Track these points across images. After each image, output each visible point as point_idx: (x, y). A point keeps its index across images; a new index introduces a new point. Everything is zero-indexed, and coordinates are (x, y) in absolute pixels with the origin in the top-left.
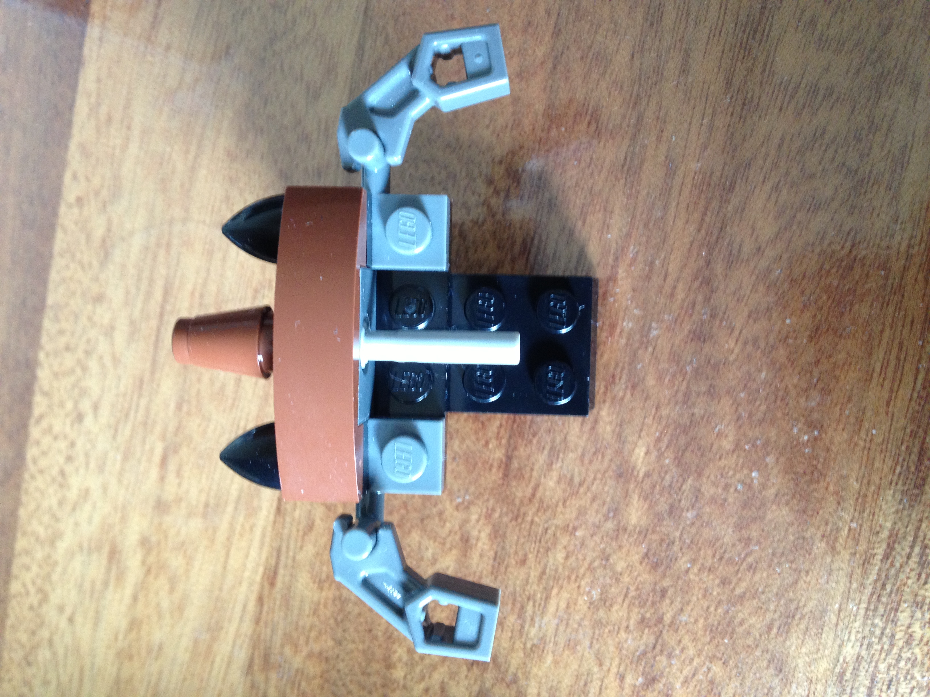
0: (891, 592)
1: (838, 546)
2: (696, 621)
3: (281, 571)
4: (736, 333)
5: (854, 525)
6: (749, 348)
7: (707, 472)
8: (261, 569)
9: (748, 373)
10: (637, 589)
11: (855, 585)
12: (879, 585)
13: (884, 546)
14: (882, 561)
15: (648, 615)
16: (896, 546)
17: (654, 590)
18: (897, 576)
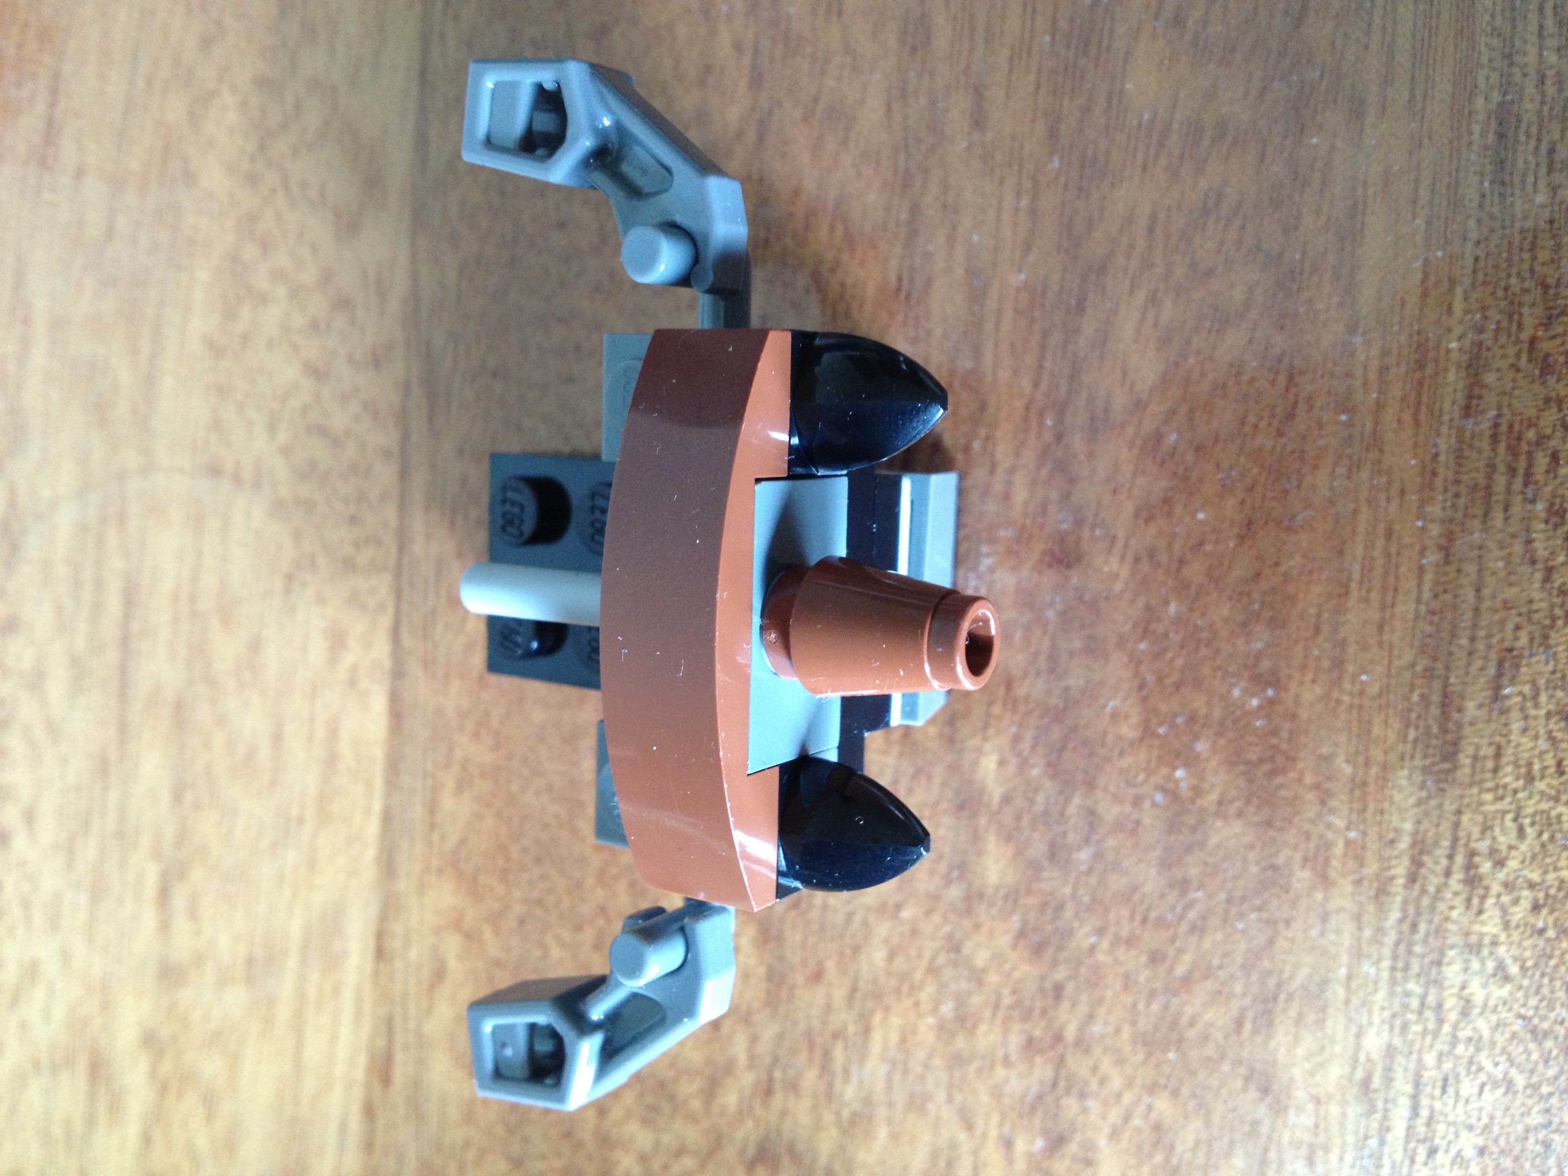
0: (1427, 935)
1: (1333, 874)
2: (1118, 1031)
3: (399, 1057)
4: (1120, 543)
5: (1352, 835)
6: (1145, 567)
7: (1102, 781)
8: (362, 1060)
9: (1148, 608)
10: (1014, 992)
11: (1367, 933)
12: (1406, 927)
13: (1406, 862)
14: (1406, 887)
15: (1037, 1033)
16: (1426, 858)
17: (1042, 990)
18: (1433, 908)
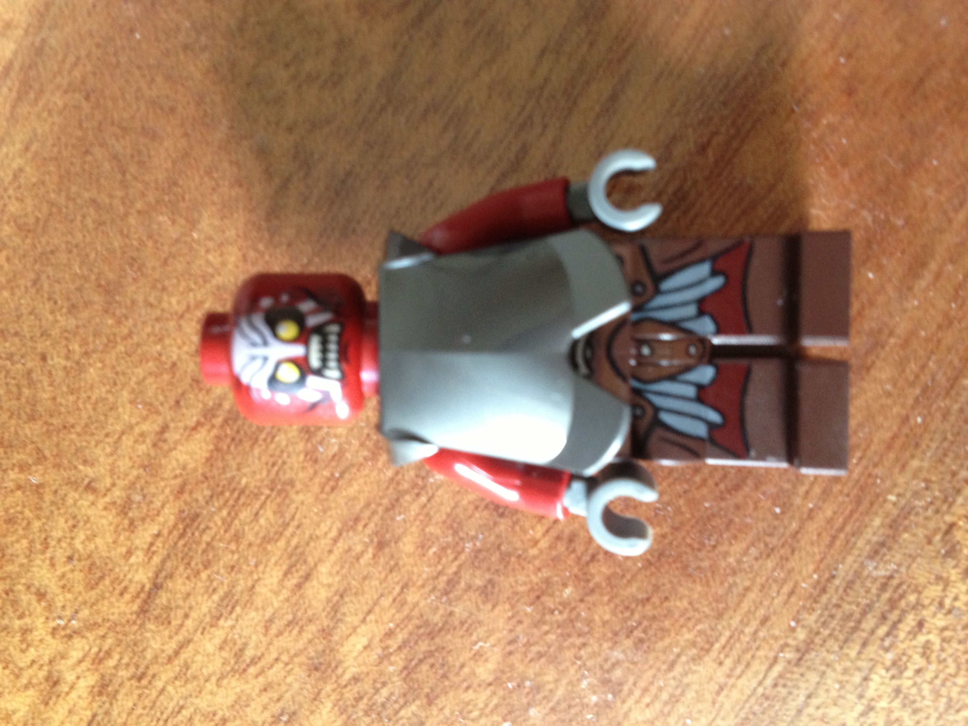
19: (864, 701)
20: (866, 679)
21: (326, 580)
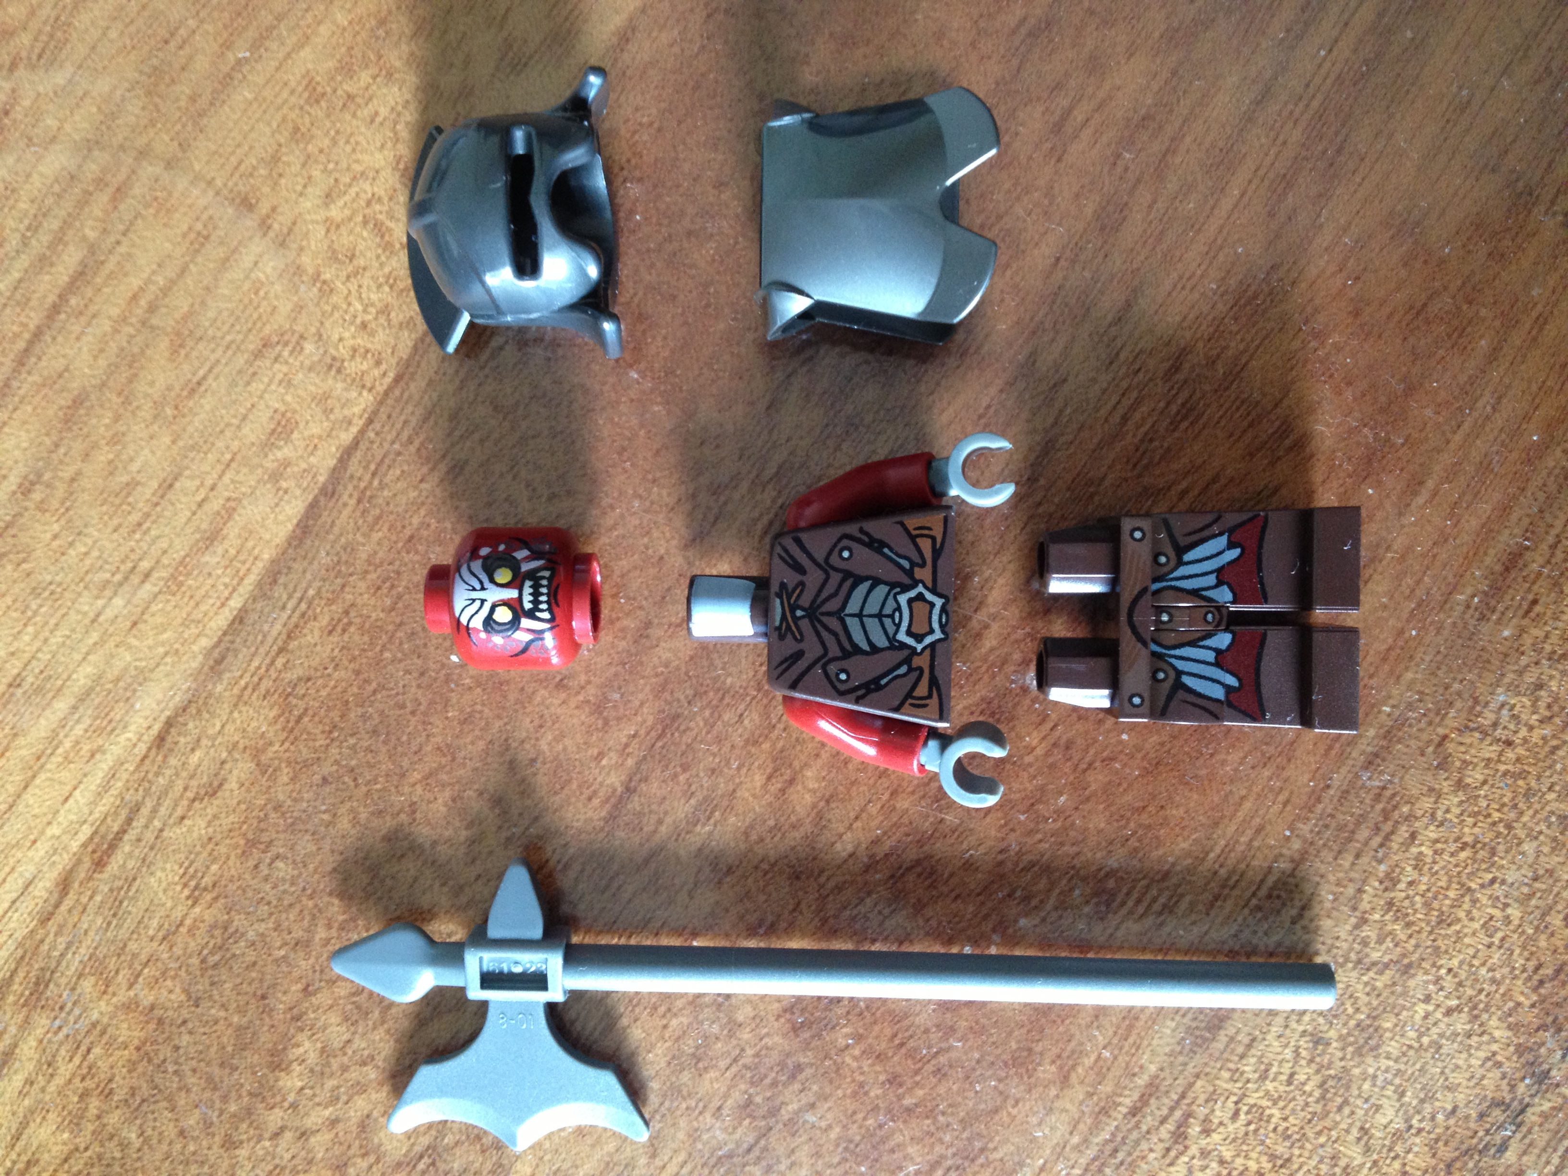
19: (1357, 914)
20: (1360, 891)
21: (812, 785)
